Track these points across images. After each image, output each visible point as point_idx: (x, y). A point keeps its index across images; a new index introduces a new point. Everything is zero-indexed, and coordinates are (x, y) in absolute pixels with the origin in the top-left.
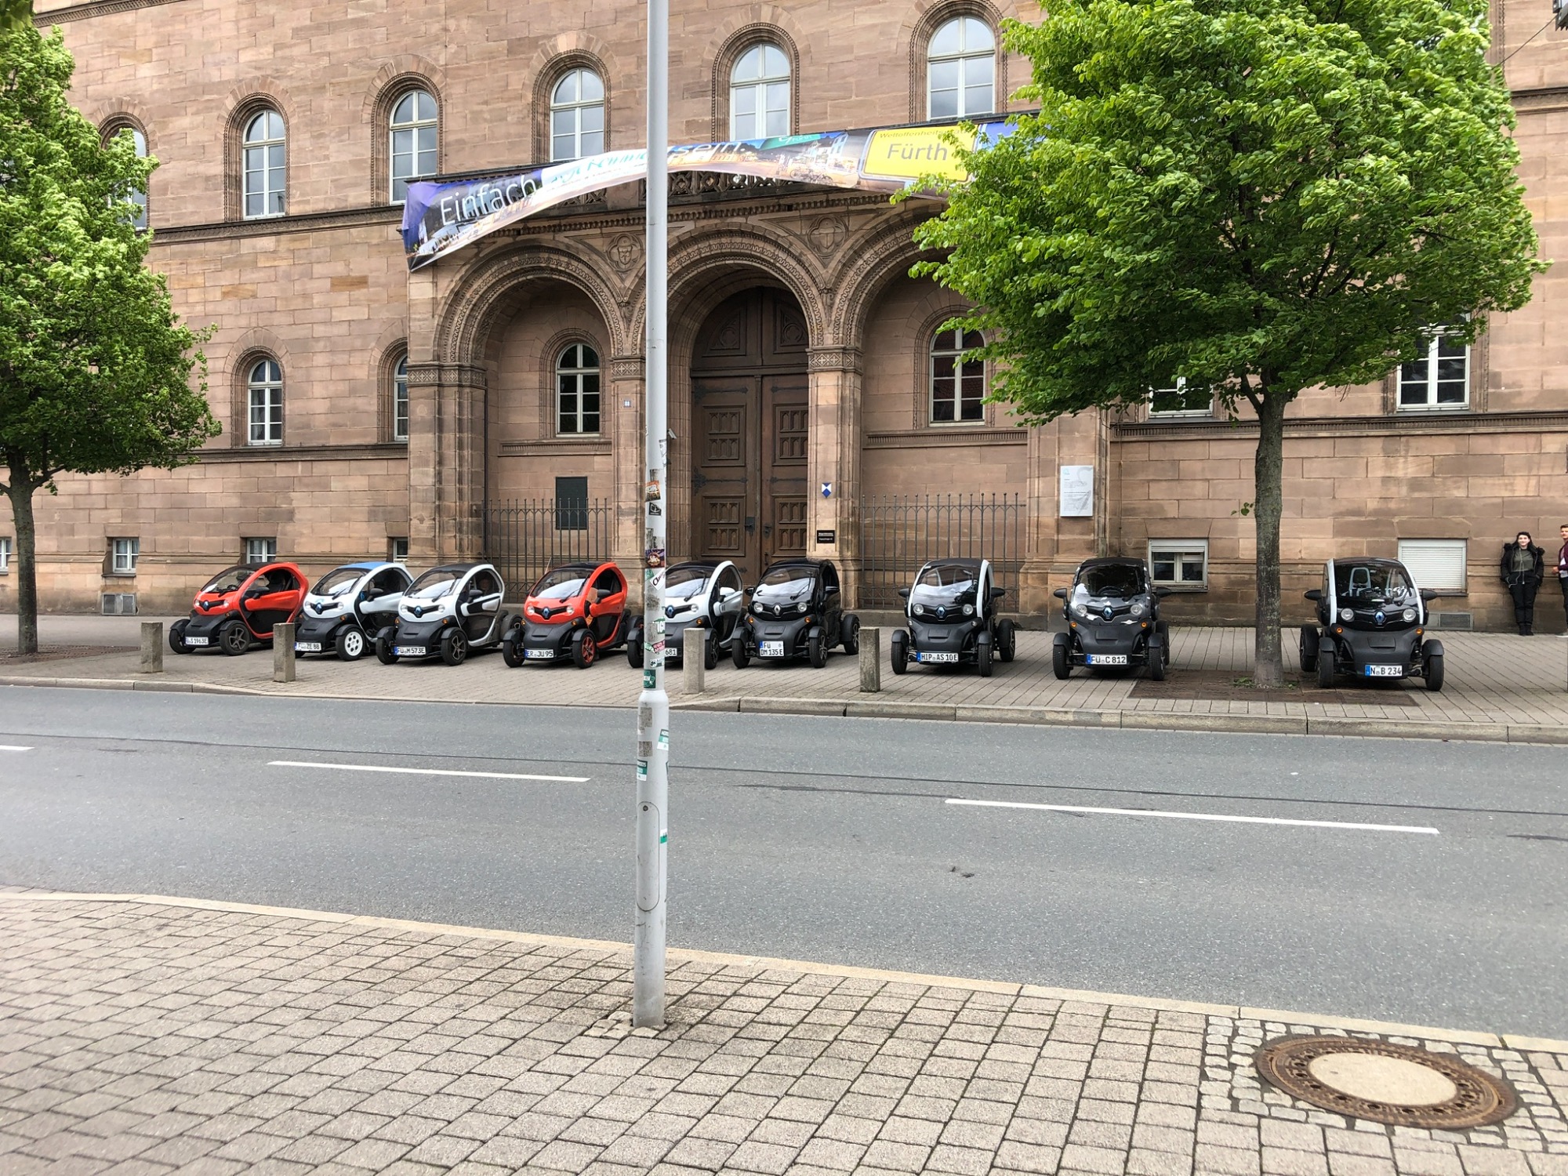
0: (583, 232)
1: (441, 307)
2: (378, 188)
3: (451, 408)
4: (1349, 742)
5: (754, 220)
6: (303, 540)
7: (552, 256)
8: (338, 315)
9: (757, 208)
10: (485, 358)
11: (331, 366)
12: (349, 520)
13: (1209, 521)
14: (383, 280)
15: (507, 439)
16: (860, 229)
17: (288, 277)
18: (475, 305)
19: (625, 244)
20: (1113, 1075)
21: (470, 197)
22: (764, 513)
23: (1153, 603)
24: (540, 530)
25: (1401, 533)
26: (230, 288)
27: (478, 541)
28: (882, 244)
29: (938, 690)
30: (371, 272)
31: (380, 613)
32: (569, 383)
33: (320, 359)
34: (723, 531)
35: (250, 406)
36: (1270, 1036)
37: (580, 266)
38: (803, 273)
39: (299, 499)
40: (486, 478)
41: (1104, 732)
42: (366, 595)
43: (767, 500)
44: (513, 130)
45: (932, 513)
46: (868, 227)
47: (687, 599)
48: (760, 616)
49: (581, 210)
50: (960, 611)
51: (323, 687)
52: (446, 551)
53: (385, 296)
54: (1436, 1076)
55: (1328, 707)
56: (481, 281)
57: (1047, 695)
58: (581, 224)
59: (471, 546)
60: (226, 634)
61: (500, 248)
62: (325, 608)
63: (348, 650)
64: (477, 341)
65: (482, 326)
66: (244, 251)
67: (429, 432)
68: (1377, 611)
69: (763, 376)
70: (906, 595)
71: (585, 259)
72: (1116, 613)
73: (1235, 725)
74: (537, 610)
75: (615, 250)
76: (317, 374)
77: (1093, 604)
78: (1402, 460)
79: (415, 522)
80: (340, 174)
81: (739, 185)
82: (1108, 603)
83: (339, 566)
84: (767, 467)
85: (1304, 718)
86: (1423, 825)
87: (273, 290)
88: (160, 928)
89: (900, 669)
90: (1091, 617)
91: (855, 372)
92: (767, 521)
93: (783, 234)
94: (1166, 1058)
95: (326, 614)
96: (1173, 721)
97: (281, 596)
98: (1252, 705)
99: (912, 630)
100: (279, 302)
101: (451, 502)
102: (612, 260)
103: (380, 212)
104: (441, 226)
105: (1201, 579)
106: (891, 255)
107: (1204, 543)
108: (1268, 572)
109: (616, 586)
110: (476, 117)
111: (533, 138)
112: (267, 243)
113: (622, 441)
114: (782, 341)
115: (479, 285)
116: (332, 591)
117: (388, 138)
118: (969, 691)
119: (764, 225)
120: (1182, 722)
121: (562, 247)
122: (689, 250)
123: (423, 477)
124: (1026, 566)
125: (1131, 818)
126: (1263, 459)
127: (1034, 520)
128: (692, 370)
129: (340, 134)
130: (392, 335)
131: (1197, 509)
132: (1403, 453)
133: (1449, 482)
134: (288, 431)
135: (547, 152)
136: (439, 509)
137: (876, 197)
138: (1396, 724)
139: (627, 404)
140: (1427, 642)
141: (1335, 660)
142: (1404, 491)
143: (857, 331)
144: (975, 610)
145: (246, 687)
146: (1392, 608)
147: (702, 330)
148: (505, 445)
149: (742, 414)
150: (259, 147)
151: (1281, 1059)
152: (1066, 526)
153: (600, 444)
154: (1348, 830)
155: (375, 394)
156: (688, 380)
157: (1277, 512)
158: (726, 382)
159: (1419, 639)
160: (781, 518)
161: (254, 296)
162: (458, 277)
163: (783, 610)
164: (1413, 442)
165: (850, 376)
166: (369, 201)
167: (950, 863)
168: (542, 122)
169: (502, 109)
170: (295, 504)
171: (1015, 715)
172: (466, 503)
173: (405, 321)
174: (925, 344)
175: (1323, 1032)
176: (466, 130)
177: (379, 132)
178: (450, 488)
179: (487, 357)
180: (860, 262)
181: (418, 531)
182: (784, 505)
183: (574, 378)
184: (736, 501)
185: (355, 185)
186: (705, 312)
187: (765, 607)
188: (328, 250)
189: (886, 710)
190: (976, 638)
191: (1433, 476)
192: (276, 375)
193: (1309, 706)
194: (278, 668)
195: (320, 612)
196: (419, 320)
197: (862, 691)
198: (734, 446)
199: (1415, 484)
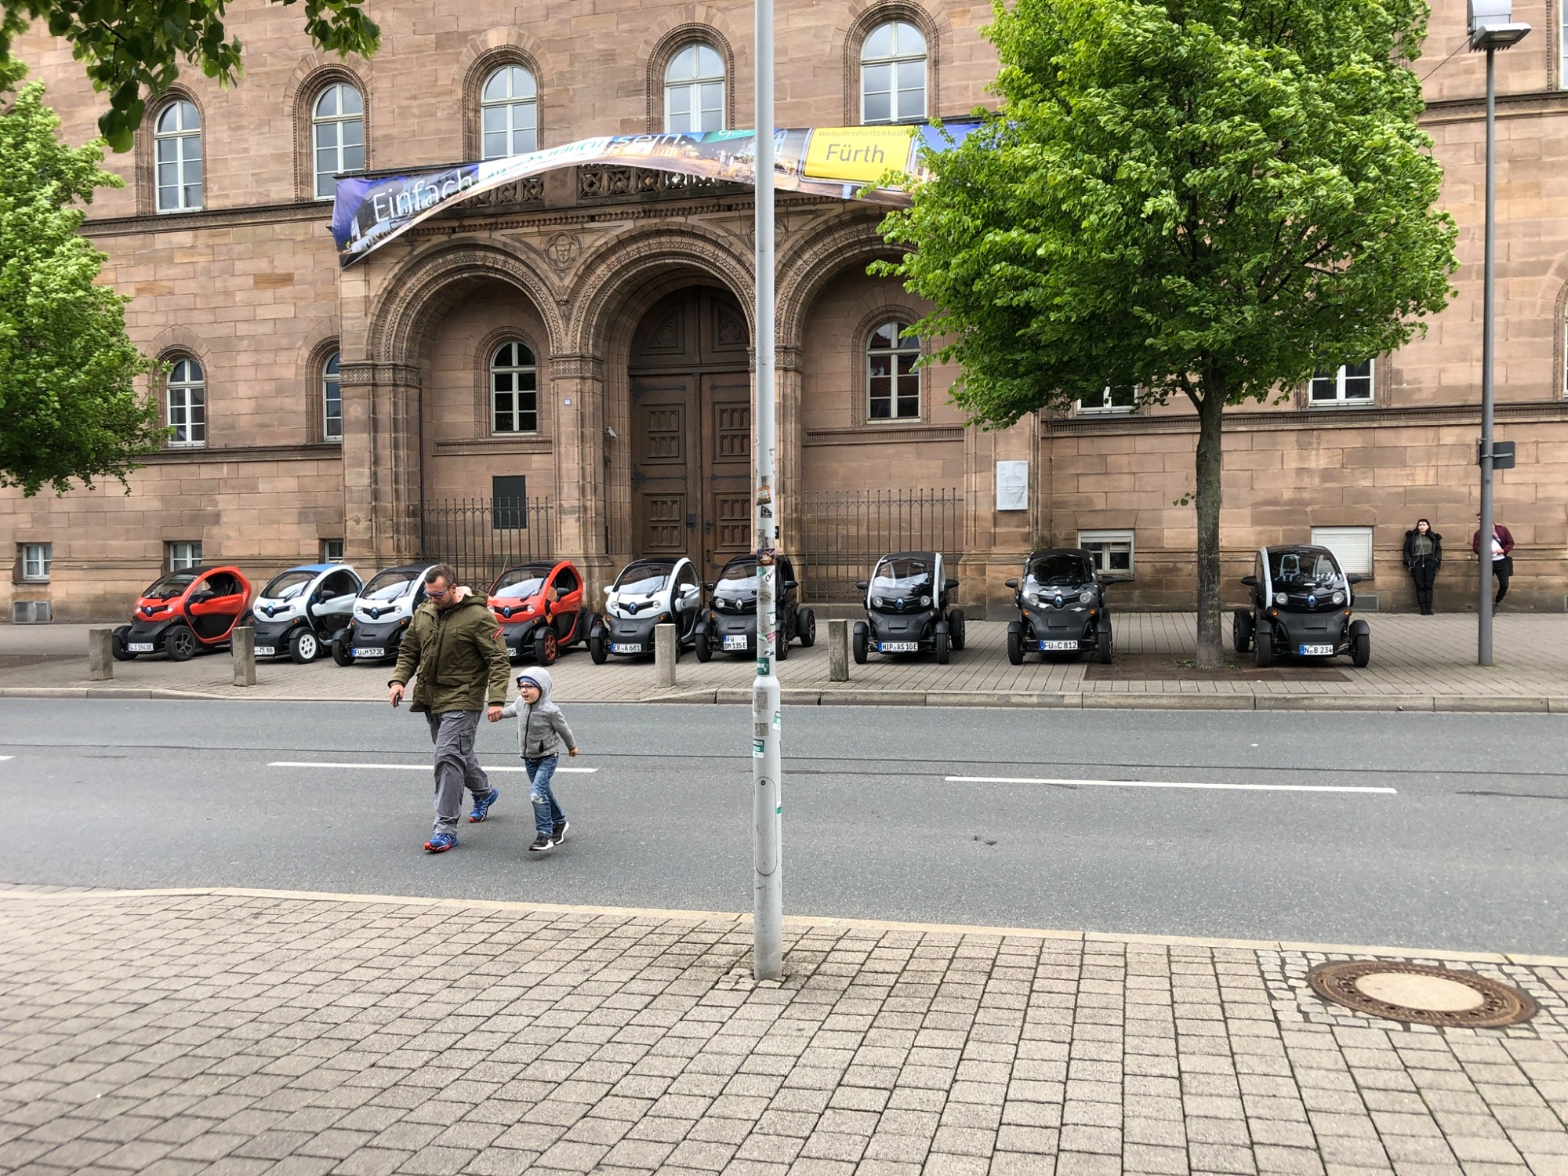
0: (520, 231)
1: (374, 306)
2: (302, 183)
3: (386, 408)
4: (1296, 715)
5: (694, 220)
6: (230, 543)
7: (488, 254)
8: (261, 313)
9: (696, 208)
10: (419, 357)
11: (257, 365)
12: (278, 522)
13: (1134, 512)
14: (309, 278)
15: (442, 439)
16: (800, 229)
17: (207, 272)
18: (409, 304)
19: (563, 242)
20: (1195, 1000)
21: (405, 194)
22: (705, 510)
23: (1100, 591)
24: (477, 530)
25: (1313, 521)
26: (143, 285)
27: (415, 541)
28: (821, 245)
29: (903, 678)
30: (296, 269)
31: (332, 615)
32: (503, 382)
33: (244, 359)
34: (664, 528)
35: (169, 407)
36: (1314, 964)
37: (517, 264)
38: (743, 273)
39: (225, 502)
40: (422, 478)
41: (1069, 712)
42: (318, 597)
43: (708, 497)
44: (443, 126)
45: (873, 508)
46: (807, 228)
47: (649, 596)
48: (722, 611)
49: (518, 208)
50: (918, 602)
51: (287, 690)
52: (383, 552)
53: (312, 294)
54: (1463, 988)
55: (1270, 684)
56: (415, 279)
57: (1008, 680)
58: (518, 222)
59: (409, 547)
60: (172, 639)
61: (434, 246)
62: (277, 611)
63: (302, 653)
64: (411, 339)
65: (417, 324)
66: (159, 246)
67: (364, 432)
68: (1309, 595)
69: (702, 374)
70: (865, 588)
71: (523, 257)
72: (1066, 601)
73: (1189, 704)
74: (497, 609)
75: (553, 249)
76: (241, 374)
77: (1044, 593)
78: (1314, 452)
79: (350, 523)
80: (261, 167)
81: (678, 184)
82: (1059, 592)
83: (284, 571)
84: (707, 465)
85: (1252, 695)
86: (1382, 786)
87: (192, 286)
88: (257, 916)
89: (861, 659)
90: (1043, 606)
91: (796, 370)
92: (708, 517)
93: (722, 233)
94: (1235, 984)
95: (278, 617)
96: (1131, 701)
97: (225, 601)
98: (1200, 684)
99: (871, 622)
100: (198, 300)
101: (388, 503)
102: (550, 259)
103: (304, 208)
104: (374, 223)
105: (1128, 567)
106: (830, 256)
107: (1130, 534)
108: (1209, 560)
109: (573, 585)
110: (404, 112)
111: (464, 135)
112: (184, 238)
113: (563, 439)
114: (720, 339)
115: (413, 283)
116: (282, 594)
117: (311, 132)
118: (934, 677)
119: (703, 225)
120: (1139, 701)
121: (499, 246)
122: (629, 249)
123: (358, 478)
124: (964, 558)
125: (1121, 788)
126: (1204, 454)
127: (971, 513)
128: (630, 368)
129: (259, 127)
130: (320, 334)
131: (1124, 501)
132: (1315, 446)
133: (1357, 473)
134: (211, 432)
135: (478, 149)
136: (375, 510)
137: (815, 198)
138: (1335, 698)
139: (567, 402)
140: (1355, 622)
141: (1272, 641)
142: (1316, 481)
143: (797, 330)
144: (932, 601)
145: (208, 691)
146: (1322, 591)
147: (639, 328)
148: (440, 445)
149: (681, 411)
150: (174, 139)
151: (1329, 980)
152: (1003, 518)
153: (537, 442)
154: (1318, 793)
155: (304, 393)
156: (626, 378)
157: (1217, 504)
158: (664, 380)
159: (1347, 620)
160: (722, 515)
161: (171, 293)
162: (391, 275)
163: (745, 604)
164: (1325, 435)
165: (791, 374)
166: (293, 196)
167: (972, 834)
168: (473, 119)
169: (430, 104)
170: (221, 506)
171: (983, 699)
172: (403, 504)
173: (335, 319)
174: (861, 343)
175: (1356, 958)
176: (394, 125)
177: (301, 125)
178: (387, 488)
179: (420, 355)
180: (800, 262)
181: (353, 532)
182: (725, 501)
183: (509, 376)
184: (677, 498)
185: (277, 179)
186: (642, 310)
187: (727, 602)
188: (250, 245)
189: (859, 697)
190: (934, 628)
191: (1343, 467)
192: (197, 374)
193: (1253, 684)
194: (238, 673)
195: (271, 615)
196: (351, 318)
197: (832, 680)
198: (674, 443)
199: (1327, 475)
